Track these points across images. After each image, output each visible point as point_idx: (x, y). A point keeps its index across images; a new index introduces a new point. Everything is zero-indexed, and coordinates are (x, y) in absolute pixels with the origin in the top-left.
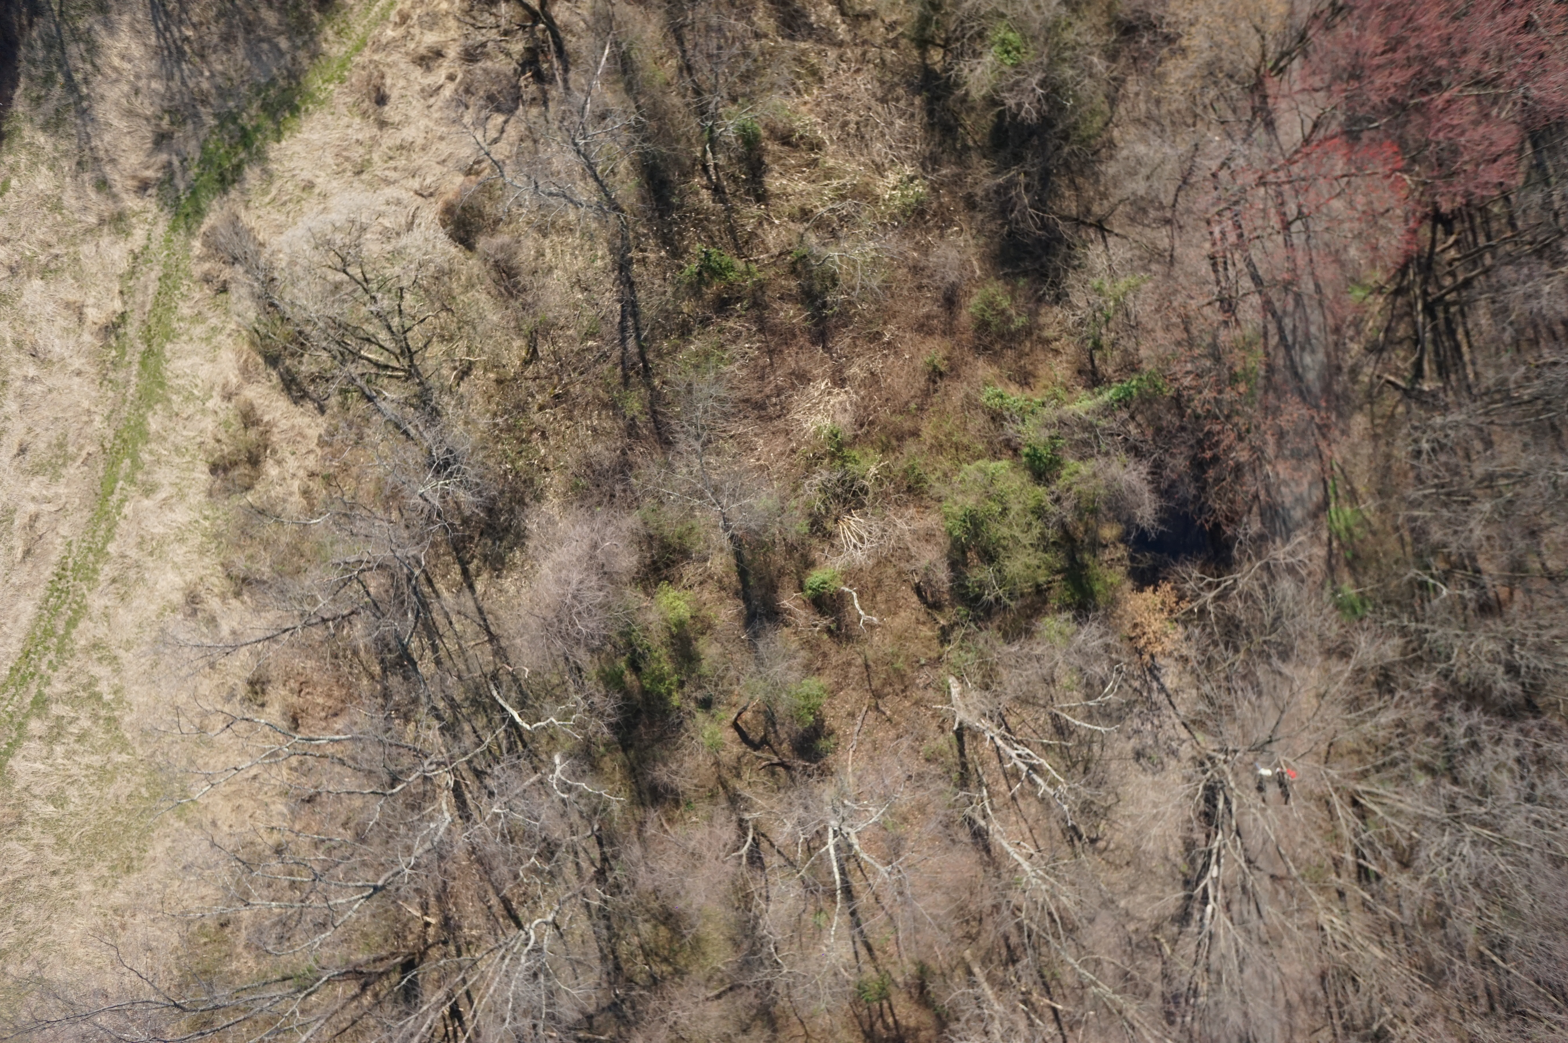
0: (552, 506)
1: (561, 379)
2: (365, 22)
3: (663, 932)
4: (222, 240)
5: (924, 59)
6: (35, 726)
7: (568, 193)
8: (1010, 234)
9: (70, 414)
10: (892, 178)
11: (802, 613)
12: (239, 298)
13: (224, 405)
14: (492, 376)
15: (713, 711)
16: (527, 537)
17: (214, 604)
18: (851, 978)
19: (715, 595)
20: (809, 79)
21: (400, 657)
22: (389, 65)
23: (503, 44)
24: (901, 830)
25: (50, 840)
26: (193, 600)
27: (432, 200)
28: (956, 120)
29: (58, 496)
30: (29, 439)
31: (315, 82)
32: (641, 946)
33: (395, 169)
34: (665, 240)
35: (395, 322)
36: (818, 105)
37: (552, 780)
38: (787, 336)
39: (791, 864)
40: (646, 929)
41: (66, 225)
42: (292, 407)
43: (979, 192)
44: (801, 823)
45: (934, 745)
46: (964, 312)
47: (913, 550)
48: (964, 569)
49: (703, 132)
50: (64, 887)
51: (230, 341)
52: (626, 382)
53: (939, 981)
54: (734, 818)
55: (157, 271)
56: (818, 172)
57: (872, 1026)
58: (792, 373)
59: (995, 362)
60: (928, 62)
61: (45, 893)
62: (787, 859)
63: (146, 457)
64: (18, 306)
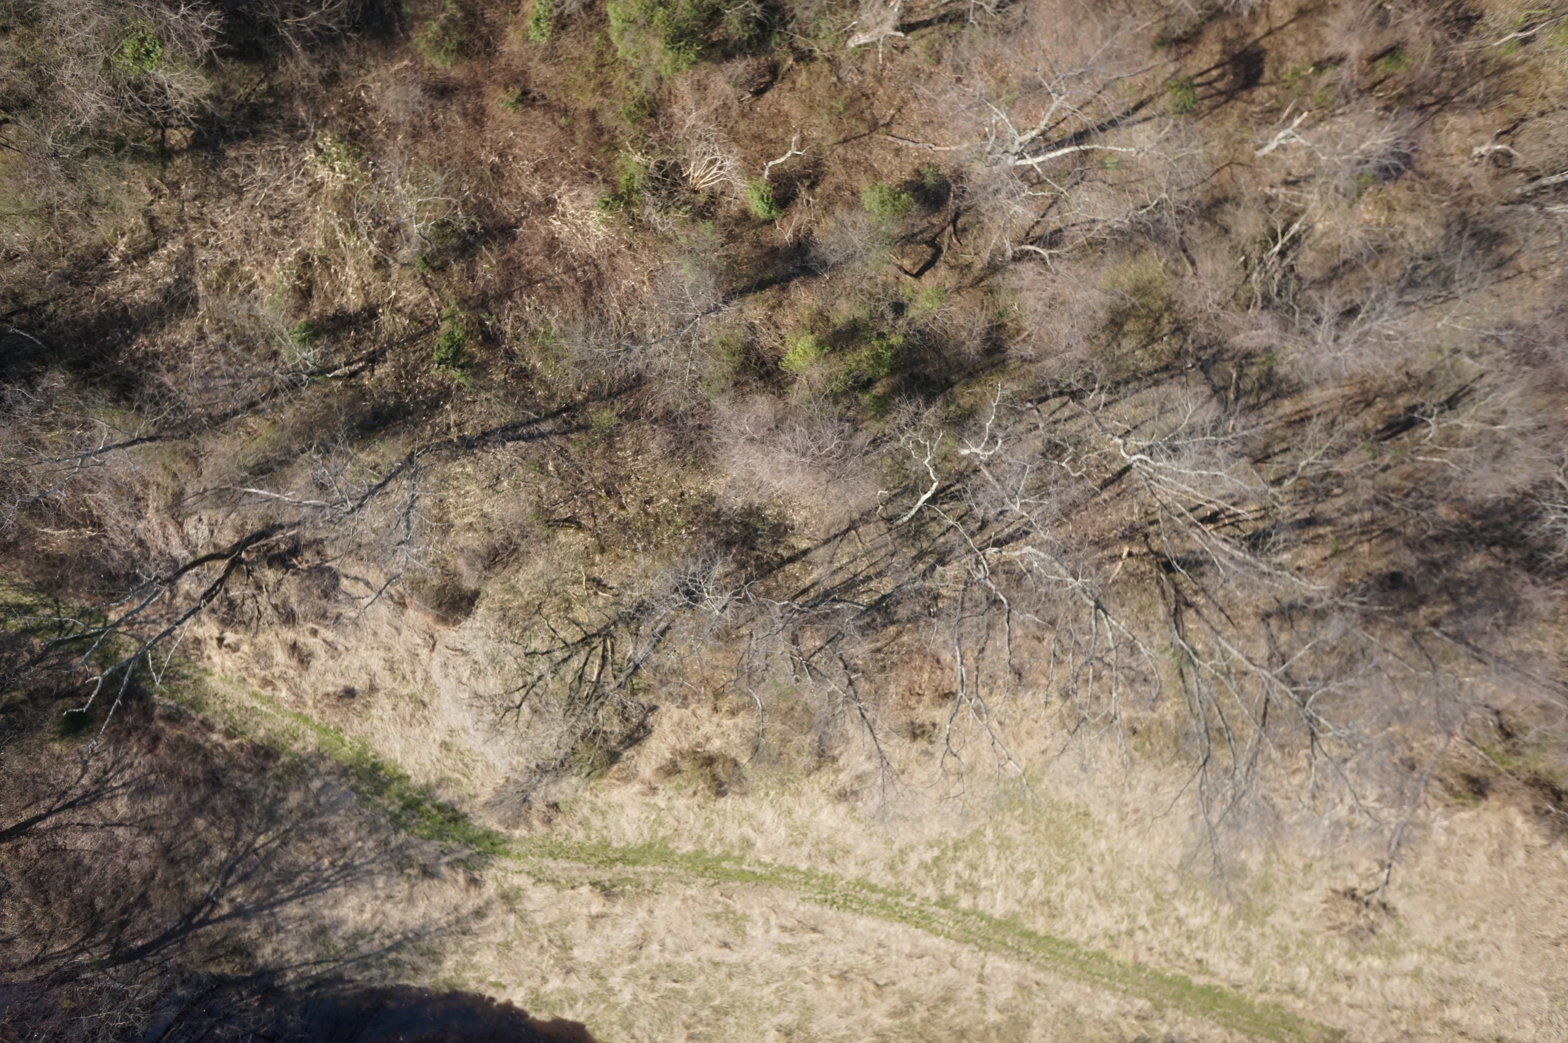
0: (717, 485)
1: (591, 492)
2: (279, 717)
3: (1130, 326)
4: (509, 814)
5: (182, 150)
6: (965, 903)
7: (404, 510)
8: (356, 30)
9: (688, 914)
10: (322, 173)
11: (796, 217)
12: (562, 793)
13: (661, 792)
14: (597, 558)
15: (906, 301)
16: (750, 505)
17: (844, 778)
18: (1171, 122)
19: (788, 311)
20: (235, 277)
21: (878, 611)
22: (315, 691)
23: (270, 589)
24: (1014, 82)
25: (1063, 878)
26: (842, 796)
27: (436, 635)
28: (242, 106)
29: (762, 914)
30: (714, 942)
31: (346, 753)
32: (1145, 347)
33: (413, 672)
34: (434, 405)
35: (558, 655)
36: (261, 264)
37: (985, 456)
38: (511, 267)
39: (1055, 201)
40: (1127, 344)
41: (521, 937)
42: (655, 735)
43: (316, 71)
44: (1012, 195)
45: (922, 56)
46: (452, 74)
47: (717, 103)
48: (731, 43)
49: (314, 382)
50: (1102, 861)
51: (602, 795)
52: (584, 428)
53: (1173, 22)
54: (1011, 267)
55: (548, 862)
56: (332, 255)
57: (1220, 93)
58: (549, 257)
59: (502, 31)
60: (185, 145)
61: (1108, 875)
62: (1050, 206)
63: (718, 850)
64: (599, 964)
